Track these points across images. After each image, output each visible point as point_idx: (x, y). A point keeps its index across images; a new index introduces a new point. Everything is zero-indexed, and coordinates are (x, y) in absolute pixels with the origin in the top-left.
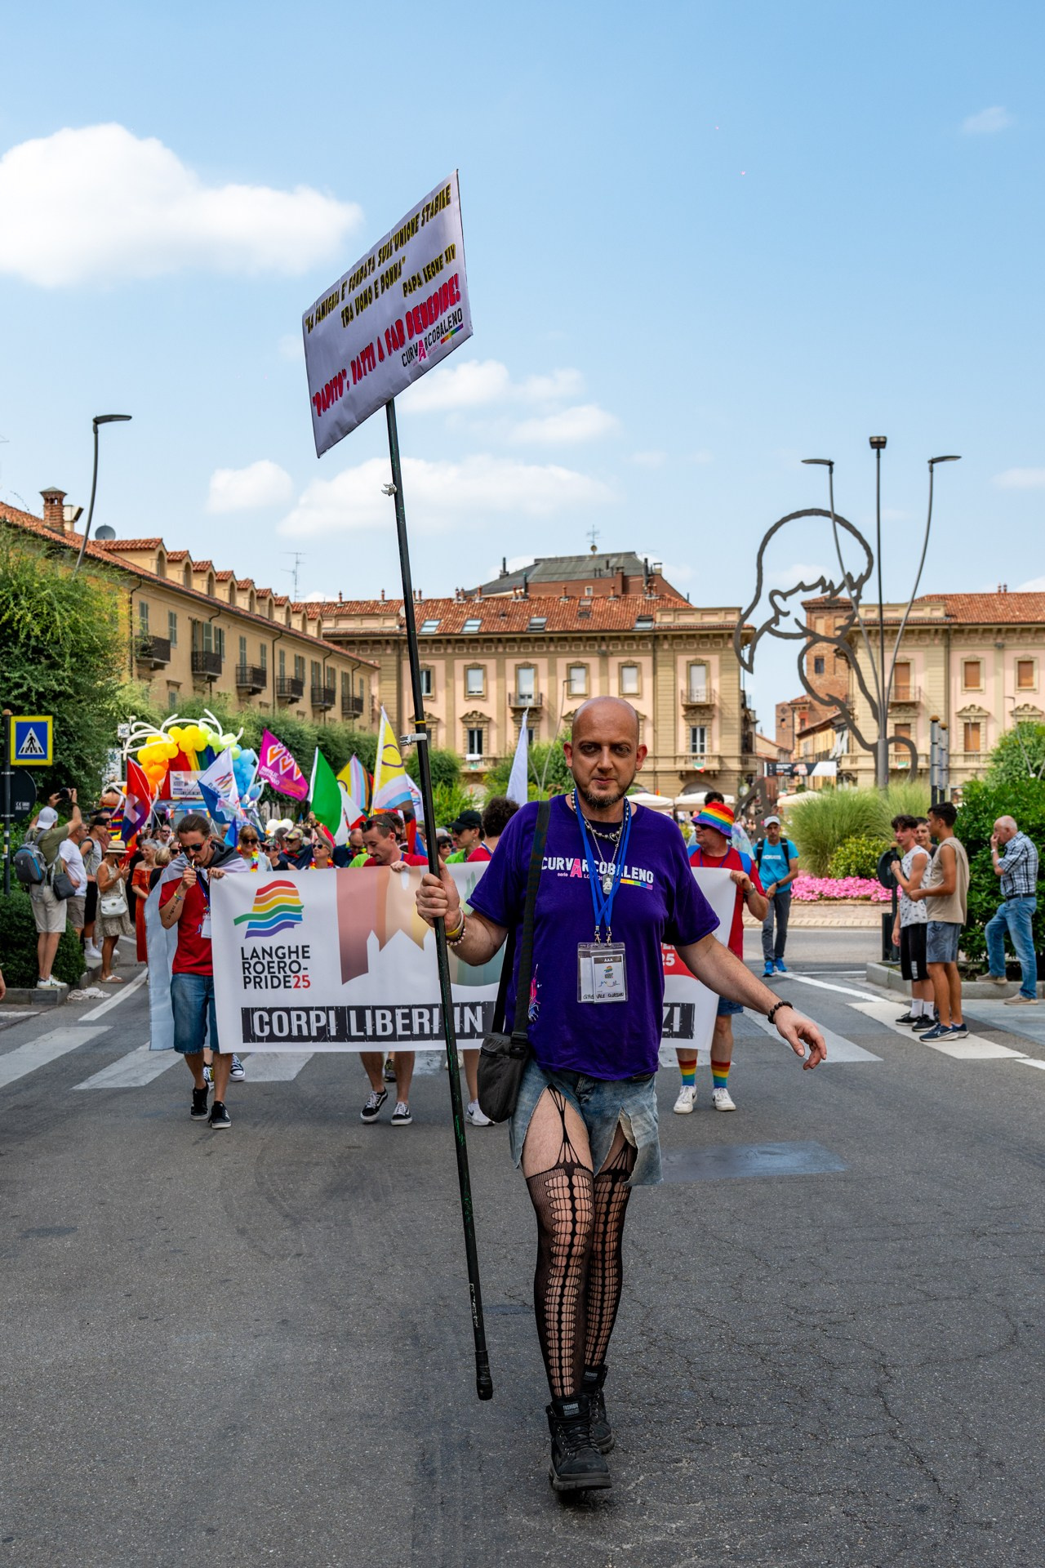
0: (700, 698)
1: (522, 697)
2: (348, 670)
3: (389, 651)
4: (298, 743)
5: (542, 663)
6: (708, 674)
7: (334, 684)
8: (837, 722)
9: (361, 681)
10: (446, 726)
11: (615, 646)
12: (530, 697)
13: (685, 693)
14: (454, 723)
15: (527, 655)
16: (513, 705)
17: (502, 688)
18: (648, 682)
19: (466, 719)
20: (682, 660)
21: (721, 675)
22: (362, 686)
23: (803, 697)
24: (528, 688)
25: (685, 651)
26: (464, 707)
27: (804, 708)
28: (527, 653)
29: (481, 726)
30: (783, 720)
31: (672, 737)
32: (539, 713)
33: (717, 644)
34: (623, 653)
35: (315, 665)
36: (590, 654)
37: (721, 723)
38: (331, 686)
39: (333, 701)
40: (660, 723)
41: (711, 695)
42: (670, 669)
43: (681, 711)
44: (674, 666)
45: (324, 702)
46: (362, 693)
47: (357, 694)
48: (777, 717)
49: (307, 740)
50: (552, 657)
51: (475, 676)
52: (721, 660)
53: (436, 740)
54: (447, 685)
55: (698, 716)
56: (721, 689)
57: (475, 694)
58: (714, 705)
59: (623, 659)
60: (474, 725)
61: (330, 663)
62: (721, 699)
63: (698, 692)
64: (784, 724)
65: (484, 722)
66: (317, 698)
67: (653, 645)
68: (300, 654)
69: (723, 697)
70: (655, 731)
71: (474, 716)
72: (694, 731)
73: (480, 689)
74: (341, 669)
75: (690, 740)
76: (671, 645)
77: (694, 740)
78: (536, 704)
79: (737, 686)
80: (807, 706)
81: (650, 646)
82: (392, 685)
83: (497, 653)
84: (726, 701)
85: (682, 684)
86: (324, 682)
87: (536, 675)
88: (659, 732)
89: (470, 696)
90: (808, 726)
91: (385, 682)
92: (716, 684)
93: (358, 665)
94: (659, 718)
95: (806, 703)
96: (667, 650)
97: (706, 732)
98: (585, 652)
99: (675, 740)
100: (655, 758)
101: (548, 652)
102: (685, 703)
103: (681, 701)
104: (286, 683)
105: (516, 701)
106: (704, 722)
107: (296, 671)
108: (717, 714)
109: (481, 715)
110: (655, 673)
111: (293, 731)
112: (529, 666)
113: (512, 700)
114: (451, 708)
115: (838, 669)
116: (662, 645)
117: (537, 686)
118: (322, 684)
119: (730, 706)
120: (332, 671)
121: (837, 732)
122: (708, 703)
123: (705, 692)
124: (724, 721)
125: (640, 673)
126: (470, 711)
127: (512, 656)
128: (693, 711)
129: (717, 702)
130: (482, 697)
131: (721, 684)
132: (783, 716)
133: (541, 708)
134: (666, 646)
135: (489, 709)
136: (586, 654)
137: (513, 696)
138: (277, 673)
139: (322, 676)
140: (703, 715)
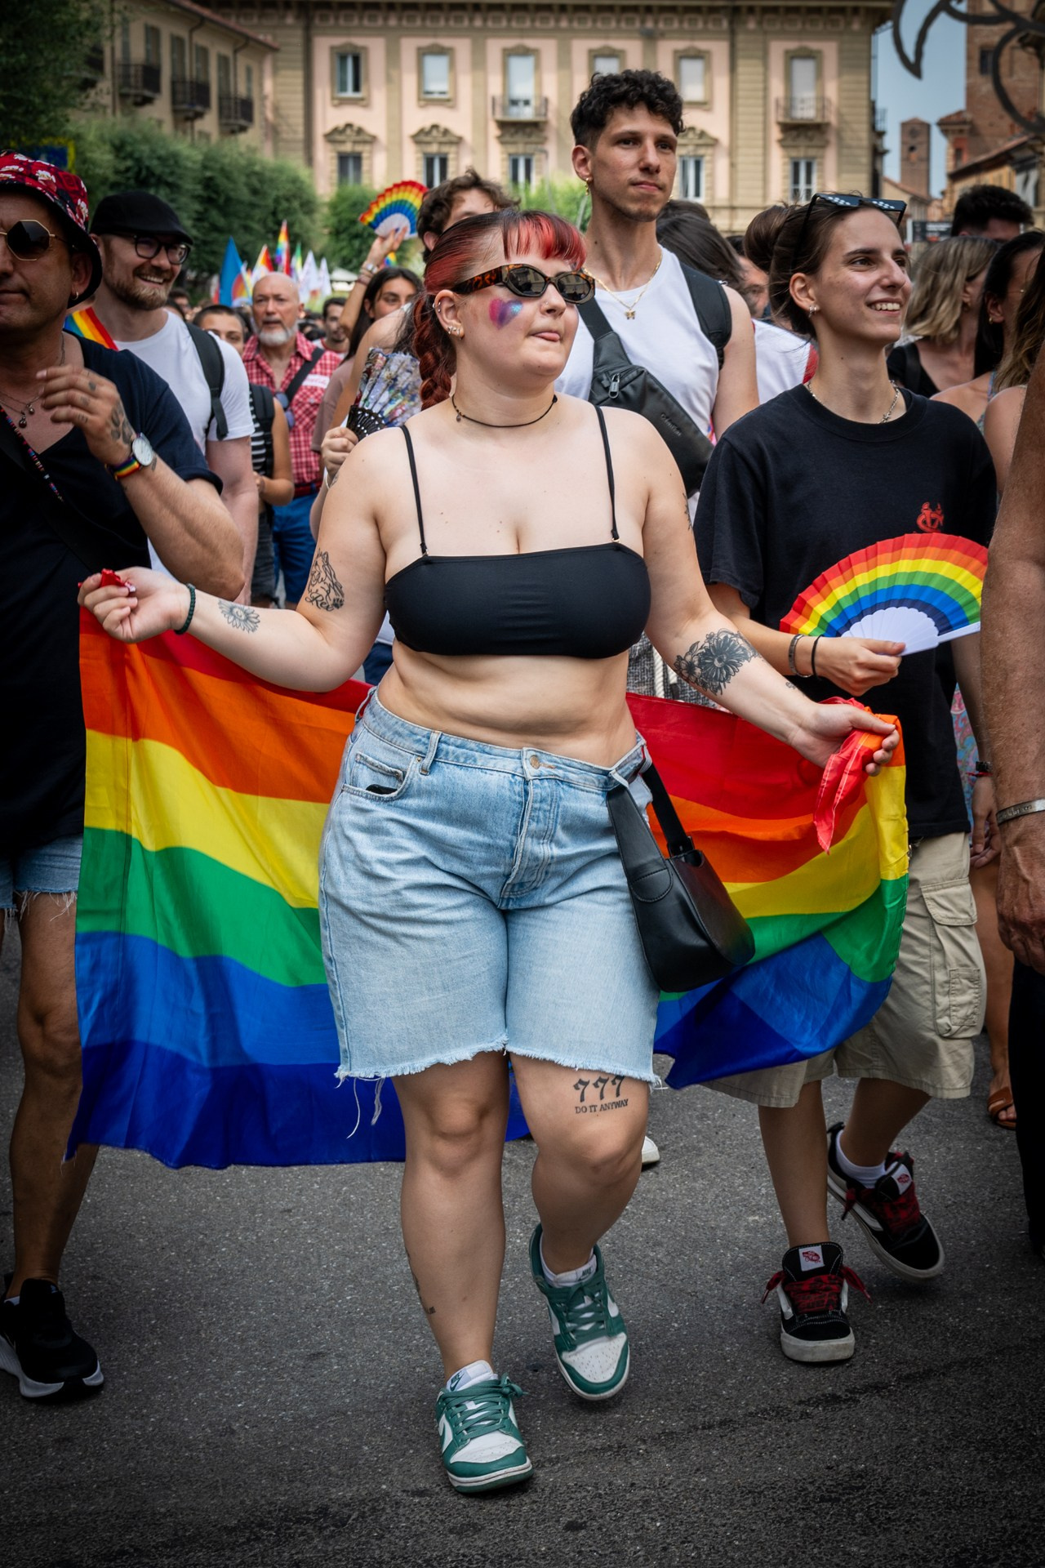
0: (806, 112)
1: (514, 103)
2: (227, 51)
3: (290, 20)
4: (172, 173)
5: (548, 47)
6: (819, 74)
7: (206, 72)
8: (1018, 155)
9: (249, 71)
10: (387, 150)
11: (668, 21)
12: (527, 103)
13: (782, 103)
14: (400, 145)
15: (523, 33)
16: (499, 116)
17: (480, 87)
18: (722, 84)
19: (420, 137)
20: (778, 49)
21: (840, 74)
22: (249, 79)
23: (959, 113)
24: (523, 88)
25: (783, 35)
26: (417, 118)
27: (961, 131)
28: (522, 30)
29: (445, 149)
30: (912, 149)
31: (760, 175)
32: (542, 130)
33: (835, 23)
34: (681, 34)
35: (177, 42)
36: (627, 35)
37: (840, 155)
38: (202, 78)
39: (206, 103)
40: (741, 151)
41: (824, 107)
42: (758, 62)
43: (776, 133)
44: (765, 58)
45: (192, 104)
46: (249, 89)
47: (242, 90)
48: (903, 143)
49: (186, 168)
50: (564, 38)
51: (436, 66)
52: (841, 51)
53: (371, 171)
54: (389, 79)
55: (802, 141)
56: (840, 97)
57: (436, 96)
58: (828, 125)
59: (681, 45)
60: (433, 149)
61: (201, 39)
62: (840, 115)
63: (803, 101)
64: (914, 155)
65: (451, 143)
66: (180, 97)
67: (731, 23)
68: (153, 22)
69: (844, 110)
70: (732, 165)
71: (435, 133)
72: (796, 166)
73: (444, 87)
74: (217, 49)
75: (790, 181)
76: (760, 23)
77: (796, 181)
78: (538, 114)
79: (865, 94)
80: (966, 127)
81: (725, 24)
82: (296, 78)
83: (472, 29)
84: (848, 118)
85: (777, 89)
86: (190, 71)
87: (537, 67)
88: (740, 167)
89: (426, 98)
90: (967, 160)
91: (283, 72)
92: (832, 90)
93: (244, 43)
94: (740, 142)
95: (964, 122)
96: (752, 32)
97: (815, 168)
98: (618, 30)
99: (765, 181)
100: (733, 208)
101: (557, 29)
102: (781, 119)
103: (775, 116)
104: (132, 71)
105: (505, 110)
106: (812, 152)
107: (147, 51)
108: (832, 138)
109: (446, 132)
110: (733, 68)
111: (162, 152)
112: (525, 52)
113: (498, 109)
114: (395, 119)
115: (1017, 67)
116: (745, 23)
117: (539, 85)
118: (187, 73)
119: (855, 126)
120: (203, 53)
121: (1018, 171)
122: (819, 120)
123: (812, 103)
124: (845, 151)
125: (708, 68)
126: (427, 125)
127: (497, 33)
128: (794, 133)
129: (833, 119)
130: (447, 102)
131: (841, 90)
132: (913, 142)
133: (546, 123)
134: (752, 25)
135: (458, 121)
136: (619, 33)
137: (499, 101)
138: (118, 55)
139: (187, 60)
140: (811, 139)
